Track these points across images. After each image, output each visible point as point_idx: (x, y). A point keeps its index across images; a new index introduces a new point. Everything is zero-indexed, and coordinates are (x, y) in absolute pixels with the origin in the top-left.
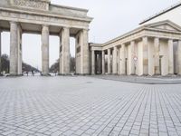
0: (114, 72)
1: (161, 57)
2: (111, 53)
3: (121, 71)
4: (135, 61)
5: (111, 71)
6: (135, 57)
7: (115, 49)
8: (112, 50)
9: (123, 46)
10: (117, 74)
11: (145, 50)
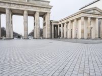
0: (65, 37)
2: (63, 26)
3: (69, 36)
4: (77, 31)
5: (63, 36)
6: (77, 28)
7: (65, 24)
8: (63, 24)
10: (66, 38)
11: (83, 24)
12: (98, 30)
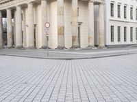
0: (18, 44)
1: (80, 24)
3: (28, 42)
4: (47, 29)
5: (13, 43)
6: (47, 23)
9: (30, 6)
10: (21, 48)
11: (61, 13)
12: (92, 29)
